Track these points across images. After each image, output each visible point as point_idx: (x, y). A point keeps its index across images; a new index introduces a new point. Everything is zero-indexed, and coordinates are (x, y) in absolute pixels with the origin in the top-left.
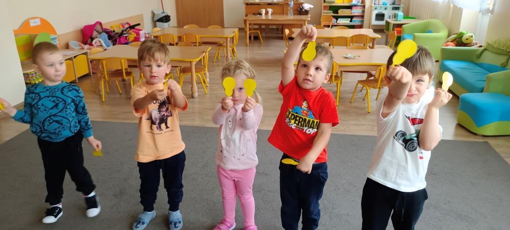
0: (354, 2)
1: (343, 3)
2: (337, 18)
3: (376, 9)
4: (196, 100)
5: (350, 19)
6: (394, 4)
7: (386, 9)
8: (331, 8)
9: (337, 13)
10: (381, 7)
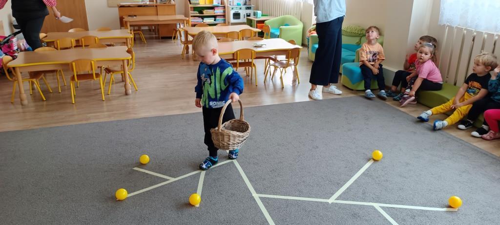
0: (215, 3)
1: (205, 4)
2: (203, 17)
3: (232, 9)
4: (131, 96)
5: (214, 19)
6: (245, 4)
7: (240, 9)
8: (195, 9)
9: (203, 14)
10: (237, 8)
